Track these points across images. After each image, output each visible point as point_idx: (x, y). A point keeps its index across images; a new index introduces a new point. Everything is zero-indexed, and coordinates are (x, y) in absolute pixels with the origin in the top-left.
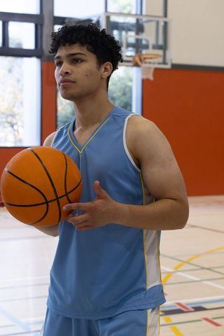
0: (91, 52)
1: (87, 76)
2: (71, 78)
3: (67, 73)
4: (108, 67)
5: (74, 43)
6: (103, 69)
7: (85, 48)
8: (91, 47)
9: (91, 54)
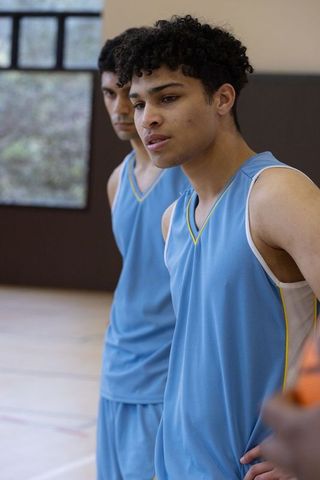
0: (190, 75)
1: (190, 121)
2: (163, 131)
3: (155, 123)
4: (227, 93)
5: (157, 67)
6: (217, 100)
7: (179, 71)
8: (189, 67)
9: (192, 80)
